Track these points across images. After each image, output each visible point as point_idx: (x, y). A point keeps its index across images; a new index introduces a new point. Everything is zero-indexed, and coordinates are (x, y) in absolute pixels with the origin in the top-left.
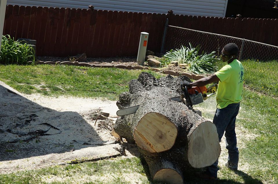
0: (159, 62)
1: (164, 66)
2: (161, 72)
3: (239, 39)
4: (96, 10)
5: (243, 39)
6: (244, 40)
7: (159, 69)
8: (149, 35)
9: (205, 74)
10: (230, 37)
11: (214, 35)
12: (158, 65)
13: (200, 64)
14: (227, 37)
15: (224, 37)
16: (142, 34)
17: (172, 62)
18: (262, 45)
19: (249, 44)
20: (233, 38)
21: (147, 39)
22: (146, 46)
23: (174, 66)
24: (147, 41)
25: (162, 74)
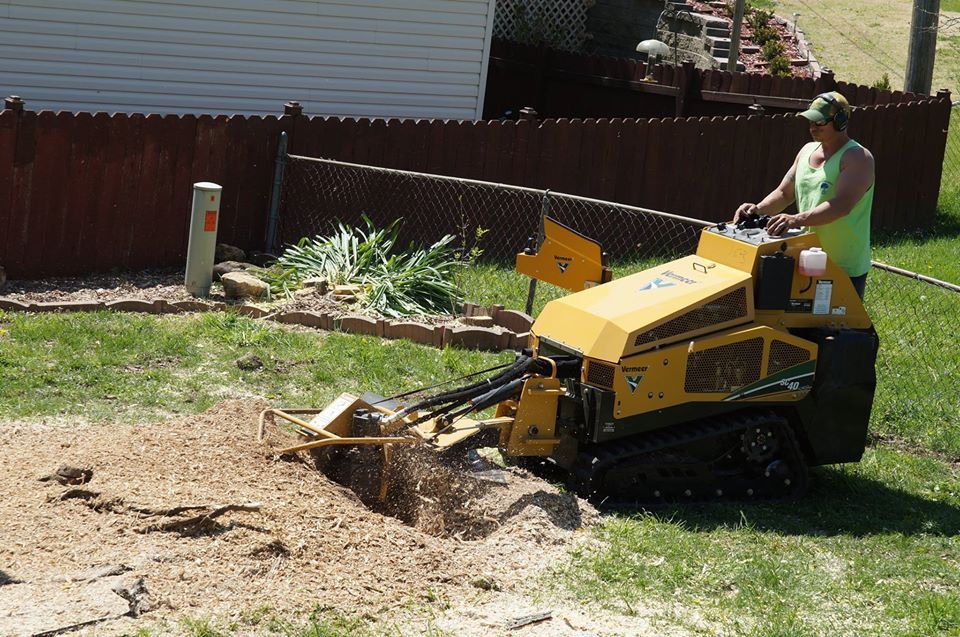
0: (263, 284)
1: (279, 298)
2: (272, 319)
3: (531, 193)
4: (32, 114)
5: (544, 192)
6: (549, 196)
7: (263, 306)
8: (223, 191)
9: (422, 317)
10: (501, 185)
11: (446, 182)
12: (260, 295)
13: (402, 285)
14: (489, 188)
15: (480, 188)
16: (198, 189)
17: (306, 281)
18: (607, 208)
19: (565, 209)
20: (509, 190)
21: (216, 206)
22: (213, 230)
23: (313, 293)
24: (215, 212)
25: (276, 325)
